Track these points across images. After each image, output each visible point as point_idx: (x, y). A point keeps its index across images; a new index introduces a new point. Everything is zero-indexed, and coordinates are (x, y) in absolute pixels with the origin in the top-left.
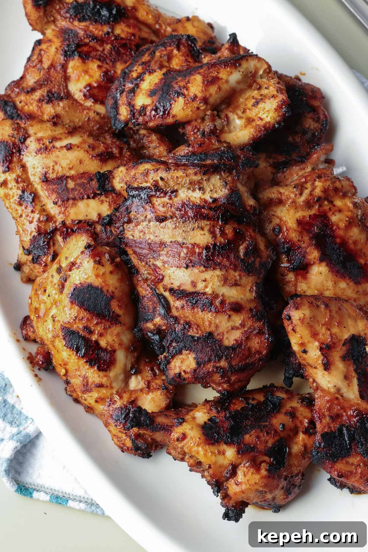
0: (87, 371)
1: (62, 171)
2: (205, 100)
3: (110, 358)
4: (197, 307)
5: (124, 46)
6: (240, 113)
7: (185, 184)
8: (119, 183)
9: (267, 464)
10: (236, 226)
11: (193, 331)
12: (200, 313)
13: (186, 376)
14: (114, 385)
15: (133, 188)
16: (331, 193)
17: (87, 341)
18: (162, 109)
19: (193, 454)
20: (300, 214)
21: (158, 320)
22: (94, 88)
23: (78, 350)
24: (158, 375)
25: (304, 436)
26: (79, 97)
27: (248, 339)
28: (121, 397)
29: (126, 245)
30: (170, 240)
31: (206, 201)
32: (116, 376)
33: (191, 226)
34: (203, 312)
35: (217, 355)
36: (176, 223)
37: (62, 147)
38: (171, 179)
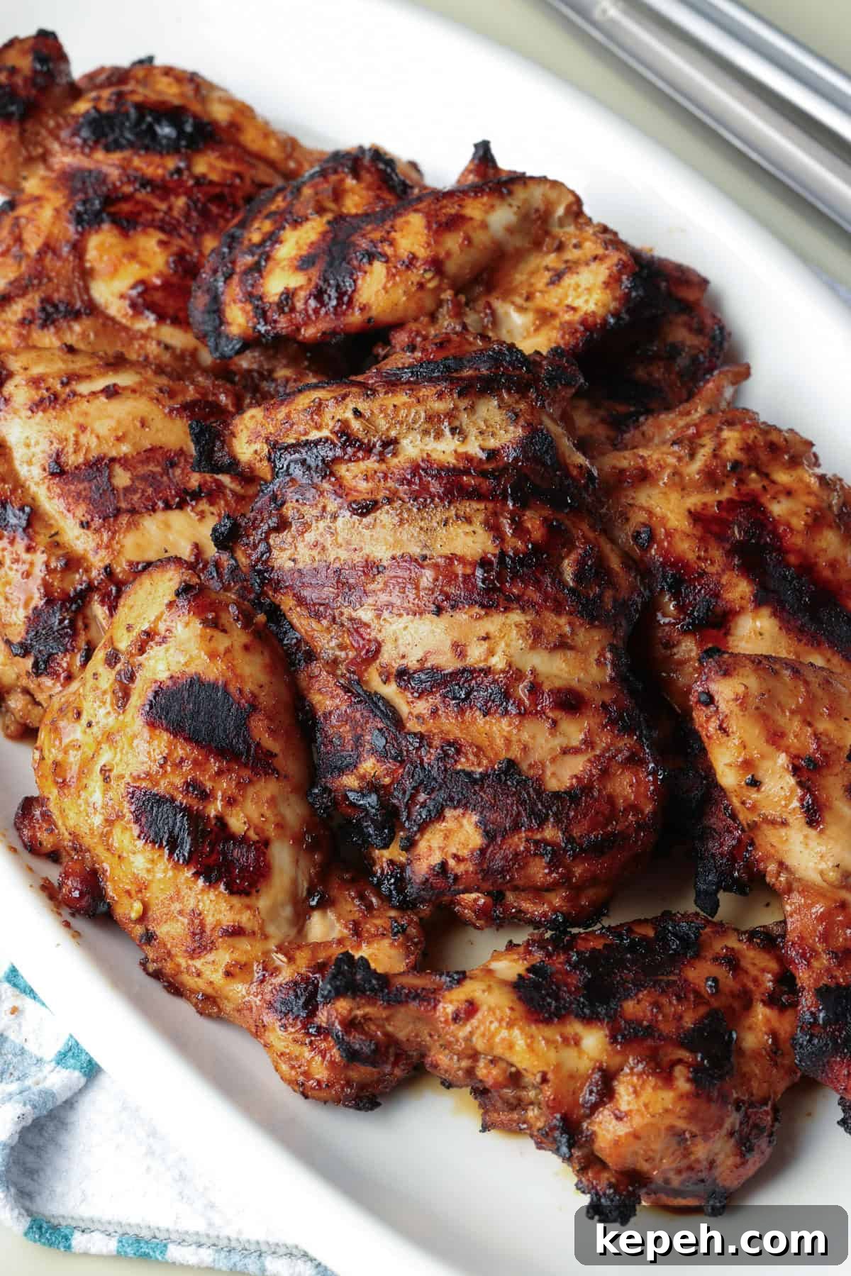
0: (199, 897)
1: (100, 444)
2: (436, 265)
3: (257, 860)
4: (471, 708)
5: (219, 199)
6: (519, 300)
7: (414, 422)
8: (249, 442)
9: (689, 1067)
10: (546, 512)
11: (468, 759)
12: (481, 720)
13: (461, 869)
14: (271, 929)
15: (286, 449)
16: (763, 456)
17: (195, 818)
18: (333, 293)
19: (499, 1051)
20: (694, 501)
21: (369, 765)
22: (156, 288)
23: (173, 845)
24: (378, 910)
25: (767, 1011)
26: (119, 311)
27: (605, 773)
28: (291, 959)
29: (277, 585)
30: (389, 555)
31: (469, 458)
32: (274, 910)
33: (439, 515)
34: (487, 718)
35: (533, 813)
36: (400, 514)
37: (93, 393)
38: (381, 412)
